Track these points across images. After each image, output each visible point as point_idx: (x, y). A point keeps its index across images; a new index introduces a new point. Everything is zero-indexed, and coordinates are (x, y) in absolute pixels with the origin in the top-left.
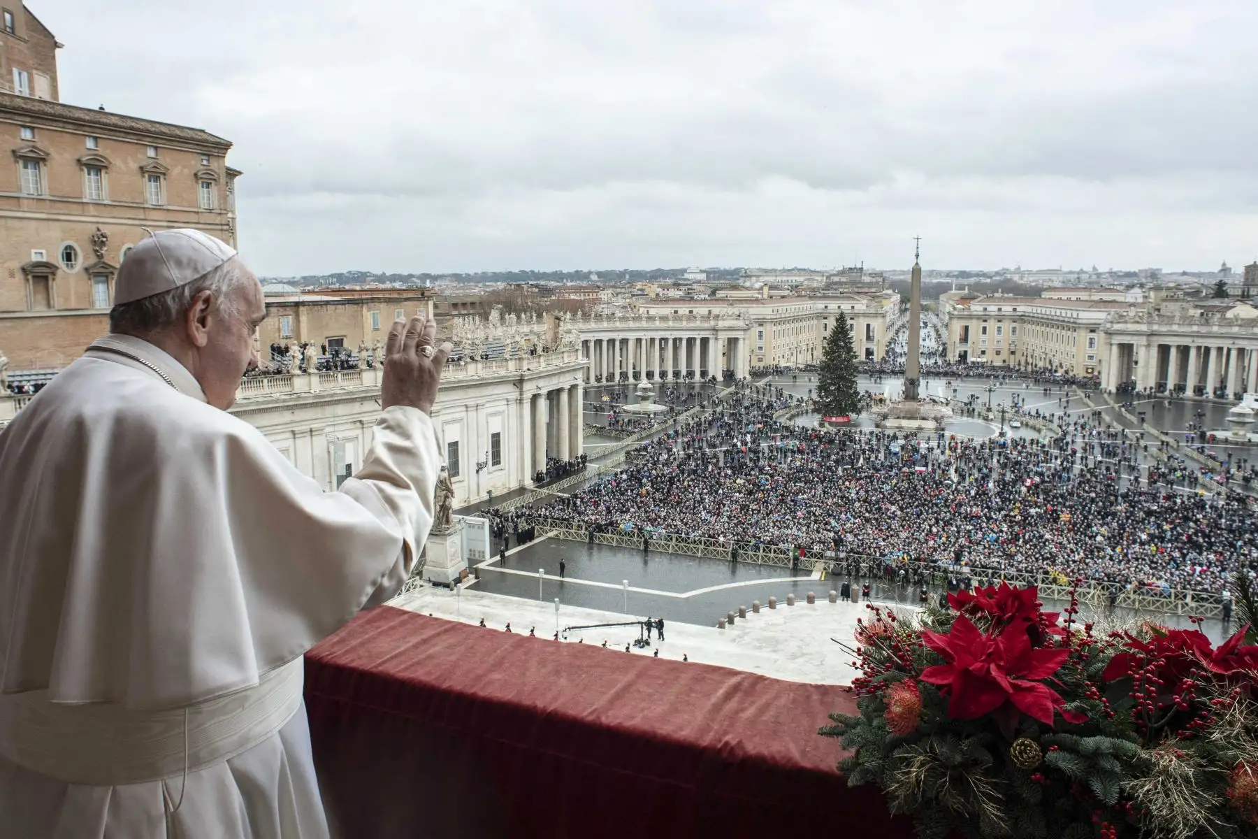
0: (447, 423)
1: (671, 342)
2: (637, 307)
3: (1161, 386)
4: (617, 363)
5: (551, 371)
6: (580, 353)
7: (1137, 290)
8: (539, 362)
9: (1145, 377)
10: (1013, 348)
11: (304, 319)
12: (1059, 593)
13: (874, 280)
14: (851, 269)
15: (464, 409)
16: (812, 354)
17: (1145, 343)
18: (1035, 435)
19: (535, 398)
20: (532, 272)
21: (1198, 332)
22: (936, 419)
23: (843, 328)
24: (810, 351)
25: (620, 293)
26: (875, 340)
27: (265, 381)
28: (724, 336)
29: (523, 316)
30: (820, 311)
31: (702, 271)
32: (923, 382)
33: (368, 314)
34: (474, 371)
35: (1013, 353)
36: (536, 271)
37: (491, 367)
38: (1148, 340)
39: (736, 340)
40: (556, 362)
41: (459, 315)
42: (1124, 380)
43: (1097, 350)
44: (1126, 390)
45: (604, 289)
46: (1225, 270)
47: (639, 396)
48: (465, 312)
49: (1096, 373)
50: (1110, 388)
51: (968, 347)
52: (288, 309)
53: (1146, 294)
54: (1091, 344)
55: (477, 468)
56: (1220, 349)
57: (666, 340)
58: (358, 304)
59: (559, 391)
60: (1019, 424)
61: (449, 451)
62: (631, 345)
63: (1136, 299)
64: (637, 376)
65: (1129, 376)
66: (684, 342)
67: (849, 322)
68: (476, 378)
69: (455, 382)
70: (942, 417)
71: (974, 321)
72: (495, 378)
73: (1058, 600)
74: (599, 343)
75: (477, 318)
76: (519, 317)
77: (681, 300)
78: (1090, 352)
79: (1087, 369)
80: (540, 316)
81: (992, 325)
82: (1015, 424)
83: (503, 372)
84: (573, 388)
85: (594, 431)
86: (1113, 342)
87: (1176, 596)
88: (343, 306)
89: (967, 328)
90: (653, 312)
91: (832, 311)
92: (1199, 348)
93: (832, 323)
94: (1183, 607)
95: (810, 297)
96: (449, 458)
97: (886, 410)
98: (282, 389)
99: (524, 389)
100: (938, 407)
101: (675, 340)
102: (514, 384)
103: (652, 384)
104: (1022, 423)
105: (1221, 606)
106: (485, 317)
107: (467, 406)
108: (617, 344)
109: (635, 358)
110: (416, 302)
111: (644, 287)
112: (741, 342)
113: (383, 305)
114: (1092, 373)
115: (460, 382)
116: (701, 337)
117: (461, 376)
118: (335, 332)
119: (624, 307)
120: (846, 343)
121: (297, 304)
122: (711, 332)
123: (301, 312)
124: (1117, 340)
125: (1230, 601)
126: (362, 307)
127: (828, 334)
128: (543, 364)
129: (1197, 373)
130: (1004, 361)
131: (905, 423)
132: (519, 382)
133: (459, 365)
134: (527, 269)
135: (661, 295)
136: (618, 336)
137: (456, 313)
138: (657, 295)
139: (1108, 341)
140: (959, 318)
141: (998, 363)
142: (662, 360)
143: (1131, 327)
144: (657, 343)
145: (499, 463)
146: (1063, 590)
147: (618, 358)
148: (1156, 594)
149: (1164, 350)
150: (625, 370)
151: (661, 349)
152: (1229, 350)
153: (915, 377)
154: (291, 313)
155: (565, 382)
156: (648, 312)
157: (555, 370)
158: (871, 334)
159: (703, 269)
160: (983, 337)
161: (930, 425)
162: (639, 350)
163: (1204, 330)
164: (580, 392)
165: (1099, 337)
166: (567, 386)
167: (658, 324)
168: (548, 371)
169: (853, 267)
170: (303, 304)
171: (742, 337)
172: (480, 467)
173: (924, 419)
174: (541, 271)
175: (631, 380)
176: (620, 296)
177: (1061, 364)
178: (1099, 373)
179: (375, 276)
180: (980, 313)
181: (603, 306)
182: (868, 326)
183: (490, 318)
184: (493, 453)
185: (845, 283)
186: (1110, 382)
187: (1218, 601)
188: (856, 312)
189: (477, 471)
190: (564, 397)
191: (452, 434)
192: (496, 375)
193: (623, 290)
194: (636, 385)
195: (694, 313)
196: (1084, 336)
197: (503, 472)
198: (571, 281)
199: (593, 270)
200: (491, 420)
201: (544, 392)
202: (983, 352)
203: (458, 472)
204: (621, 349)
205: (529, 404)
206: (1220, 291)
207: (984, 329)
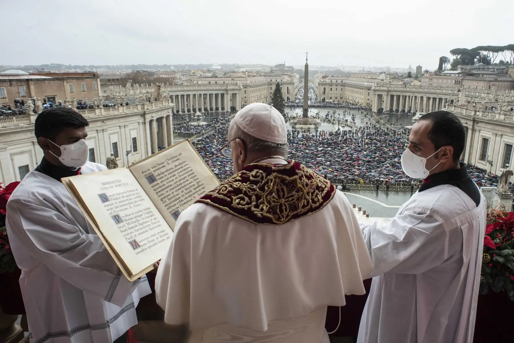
0: (111, 134)
1: (208, 96)
2: (193, 81)
3: (391, 110)
4: (186, 105)
5: (157, 109)
6: (170, 101)
7: (383, 74)
8: (152, 105)
9: (386, 107)
10: (341, 96)
11: (32, 87)
12: (361, 187)
13: (289, 69)
14: (280, 65)
15: (119, 127)
16: (266, 100)
17: (386, 94)
18: (350, 129)
19: (151, 122)
20: (144, 65)
21: (403, 90)
22: (315, 124)
23: (279, 89)
24: (265, 98)
25: (185, 75)
26: (291, 93)
27: (14, 118)
28: (230, 93)
29: (142, 85)
30: (269, 82)
31: (219, 65)
32: (309, 110)
33: (67, 86)
34: (122, 110)
35: (342, 98)
36: (146, 65)
37: (130, 109)
38: (387, 93)
39: (236, 94)
40: (159, 105)
41: (111, 85)
42: (380, 108)
43: (371, 97)
44: (380, 111)
45: (177, 73)
46: (410, 67)
47: (196, 119)
48: (114, 83)
49: (370, 106)
50: (375, 111)
51: (325, 96)
52: (23, 82)
53: (386, 76)
54: (369, 95)
55: (126, 153)
56: (409, 96)
57: (206, 95)
58: (61, 80)
59: (162, 118)
60: (344, 125)
61: (113, 146)
62: (191, 97)
63: (383, 77)
64: (194, 110)
65: (381, 106)
66: (214, 95)
67: (281, 86)
68: (123, 113)
69: (114, 116)
70: (317, 123)
71: (328, 86)
72: (132, 113)
73: (360, 190)
74: (177, 96)
75: (120, 86)
76: (140, 86)
77: (212, 77)
78: (368, 97)
79: (367, 104)
80: (150, 85)
81: (334, 88)
82: (343, 125)
83: (136, 111)
84: (168, 116)
85: (177, 134)
86: (376, 94)
87: (397, 185)
88: (54, 81)
89: (325, 88)
90: (200, 83)
91: (274, 82)
92: (403, 96)
93: (274, 87)
94: (400, 188)
95: (265, 76)
96: (113, 150)
97: (296, 121)
98: (24, 122)
99: (146, 118)
100: (315, 120)
101: (210, 95)
102: (141, 116)
103: (201, 113)
104: (345, 125)
105: (411, 187)
106: (124, 86)
107: (120, 126)
108: (185, 97)
109: (193, 103)
110: (91, 79)
111: (195, 72)
112: (238, 95)
113: (74, 81)
114: (369, 105)
115: (116, 115)
116: (221, 93)
117: (116, 113)
118: (50, 94)
119: (187, 81)
120: (280, 95)
121: (28, 80)
122: (225, 91)
123: (30, 84)
124: (377, 93)
125: (413, 185)
126: (64, 82)
127: (273, 91)
128: (154, 107)
129: (402, 105)
130: (338, 101)
131: (303, 126)
132: (143, 115)
133: (115, 108)
134: (142, 64)
135: (202, 75)
136: (185, 93)
137: (110, 84)
138: (201, 75)
139: (374, 93)
140: (322, 85)
141: (336, 102)
142: (205, 103)
143: (382, 88)
144: (202, 96)
145: (136, 150)
146: (362, 186)
147: (186, 103)
148: (391, 185)
149: (392, 97)
150: (189, 108)
151: (204, 98)
152: (412, 97)
153: (307, 108)
154: (25, 84)
155: (164, 114)
156: (198, 82)
157: (160, 109)
158: (289, 91)
159: (220, 64)
160: (331, 92)
161: (313, 126)
162: (194, 100)
163: (405, 89)
164: (171, 118)
165: (371, 92)
166: (165, 116)
167: (202, 88)
168: (156, 109)
169: (281, 64)
170: (31, 80)
171: (238, 93)
172: (128, 153)
173: (310, 124)
174: (148, 65)
175: (192, 112)
176: (185, 76)
177: (358, 102)
178: (371, 105)
179: (66, 66)
180: (329, 83)
181: (178, 80)
182: (288, 88)
183: (127, 86)
184: (134, 146)
185: (278, 70)
186: (375, 109)
187: (410, 185)
188: (283, 82)
189: (127, 155)
190: (164, 120)
191: (114, 139)
192: (133, 112)
193: (186, 73)
194: (194, 114)
195: (218, 83)
196: (365, 91)
197: (139, 154)
198: (162, 69)
199: (172, 64)
200: (132, 132)
201: (155, 118)
202: (331, 98)
203: (118, 156)
204: (187, 99)
205: (149, 124)
206: (409, 75)
207: (331, 89)
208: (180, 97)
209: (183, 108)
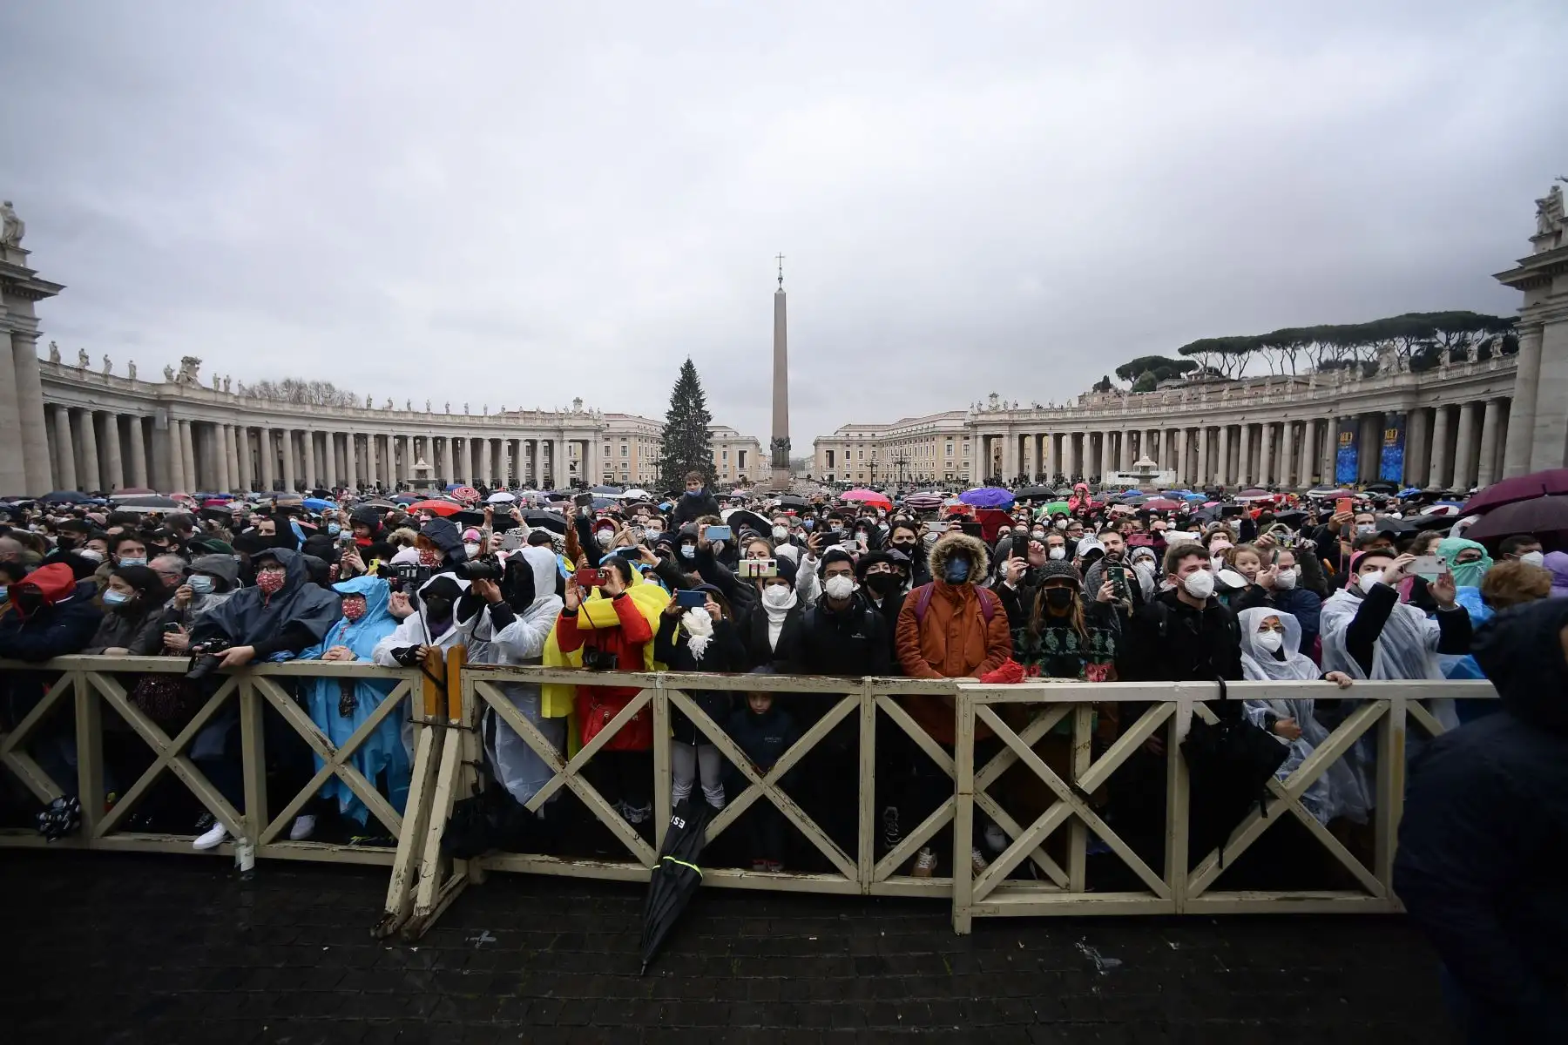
9: (1009, 469)
10: (874, 470)
17: (1006, 433)
28: (569, 438)
35: (875, 475)
38: (1010, 430)
39: (586, 443)
43: (955, 456)
51: (834, 472)
56: (1074, 435)
66: (524, 445)
71: (839, 446)
78: (948, 459)
79: (947, 475)
81: (854, 450)
86: (978, 434)
89: (832, 453)
114: (952, 478)
116: (543, 438)
122: (555, 433)
124: (982, 431)
140: (825, 443)
143: (994, 418)
149: (1023, 439)
152: (1083, 435)
160: (847, 461)
177: (921, 475)
180: (843, 439)
186: (977, 476)
188: (728, 439)
196: (942, 443)
202: (848, 476)
207: (848, 453)
208: (330, 440)
209: (342, 477)
